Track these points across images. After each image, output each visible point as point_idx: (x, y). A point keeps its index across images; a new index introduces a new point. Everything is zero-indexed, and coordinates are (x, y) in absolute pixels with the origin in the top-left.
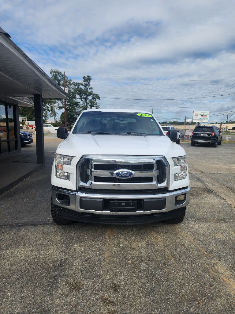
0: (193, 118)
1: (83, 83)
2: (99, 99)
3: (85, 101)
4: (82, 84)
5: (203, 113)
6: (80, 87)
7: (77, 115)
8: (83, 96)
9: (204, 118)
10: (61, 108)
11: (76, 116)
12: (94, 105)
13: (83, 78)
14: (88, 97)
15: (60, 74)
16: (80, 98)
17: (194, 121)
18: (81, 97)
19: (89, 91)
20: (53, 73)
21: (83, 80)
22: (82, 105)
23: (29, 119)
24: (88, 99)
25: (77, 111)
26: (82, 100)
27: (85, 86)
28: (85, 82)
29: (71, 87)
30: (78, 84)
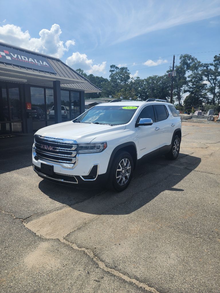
1: (214, 63)
3: (214, 82)
4: (211, 65)
6: (209, 68)
7: (202, 97)
8: (211, 77)
10: (185, 91)
11: (201, 99)
13: (215, 57)
14: (217, 78)
15: (189, 57)
18: (208, 78)
20: (182, 58)
21: (214, 59)
22: (210, 86)
25: (203, 93)
26: (209, 81)
27: (215, 66)
28: (216, 62)
29: (199, 68)
30: (207, 64)
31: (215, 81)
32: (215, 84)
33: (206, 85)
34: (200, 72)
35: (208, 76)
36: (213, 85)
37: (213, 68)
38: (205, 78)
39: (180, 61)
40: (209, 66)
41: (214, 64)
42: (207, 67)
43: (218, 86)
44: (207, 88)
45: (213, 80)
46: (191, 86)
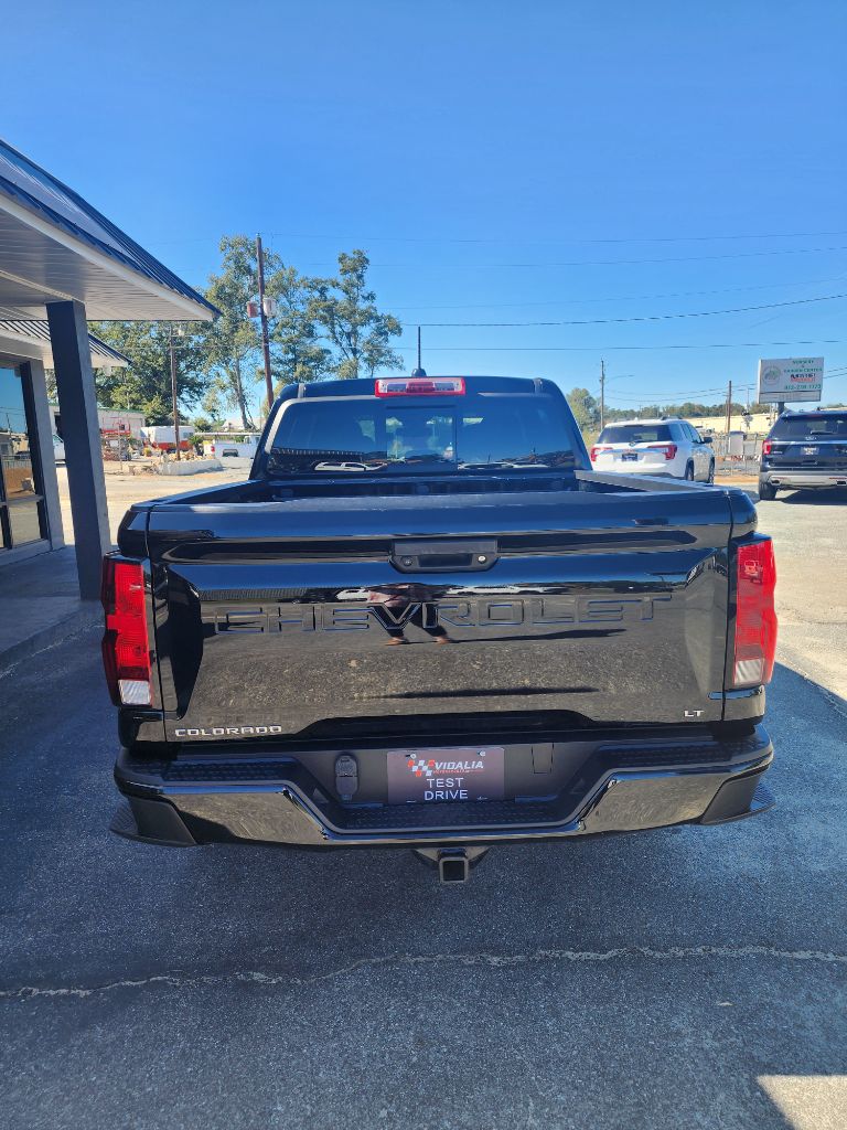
1: (341, 279)
3: (350, 345)
4: (335, 285)
5: (799, 366)
6: (328, 295)
8: (340, 326)
10: (262, 375)
12: (382, 359)
13: (341, 260)
16: (330, 333)
18: (333, 332)
19: (362, 305)
21: (340, 266)
22: (340, 359)
24: (360, 335)
26: (337, 342)
27: (346, 291)
28: (347, 277)
29: (297, 294)
30: (321, 281)
31: (353, 341)
32: (355, 352)
34: (301, 308)
35: (333, 324)
36: (351, 356)
38: (321, 330)
40: (327, 289)
41: (342, 283)
42: (323, 291)
43: (366, 360)
44: (332, 365)
45: (349, 336)
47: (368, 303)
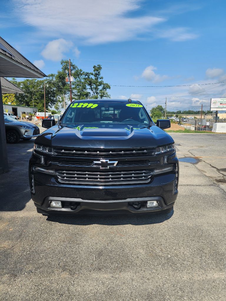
0: (210, 106)
2: (110, 88)
5: (222, 101)
6: (90, 77)
8: (93, 86)
9: (223, 106)
12: (104, 95)
13: (94, 67)
14: (98, 87)
16: (90, 88)
17: (212, 110)
19: (99, 80)
20: (63, 64)
21: (94, 69)
22: (93, 95)
23: (40, 111)
24: (98, 89)
26: (92, 90)
27: (95, 76)
28: (96, 72)
29: (82, 77)
30: (88, 73)
31: (96, 90)
32: (97, 93)
33: (90, 93)
34: (83, 81)
35: (91, 85)
37: (93, 77)
38: (88, 87)
39: (61, 66)
40: (90, 75)
41: (94, 74)
42: (88, 76)
43: (100, 95)
44: (90, 97)
46: (76, 93)
47: (101, 80)
